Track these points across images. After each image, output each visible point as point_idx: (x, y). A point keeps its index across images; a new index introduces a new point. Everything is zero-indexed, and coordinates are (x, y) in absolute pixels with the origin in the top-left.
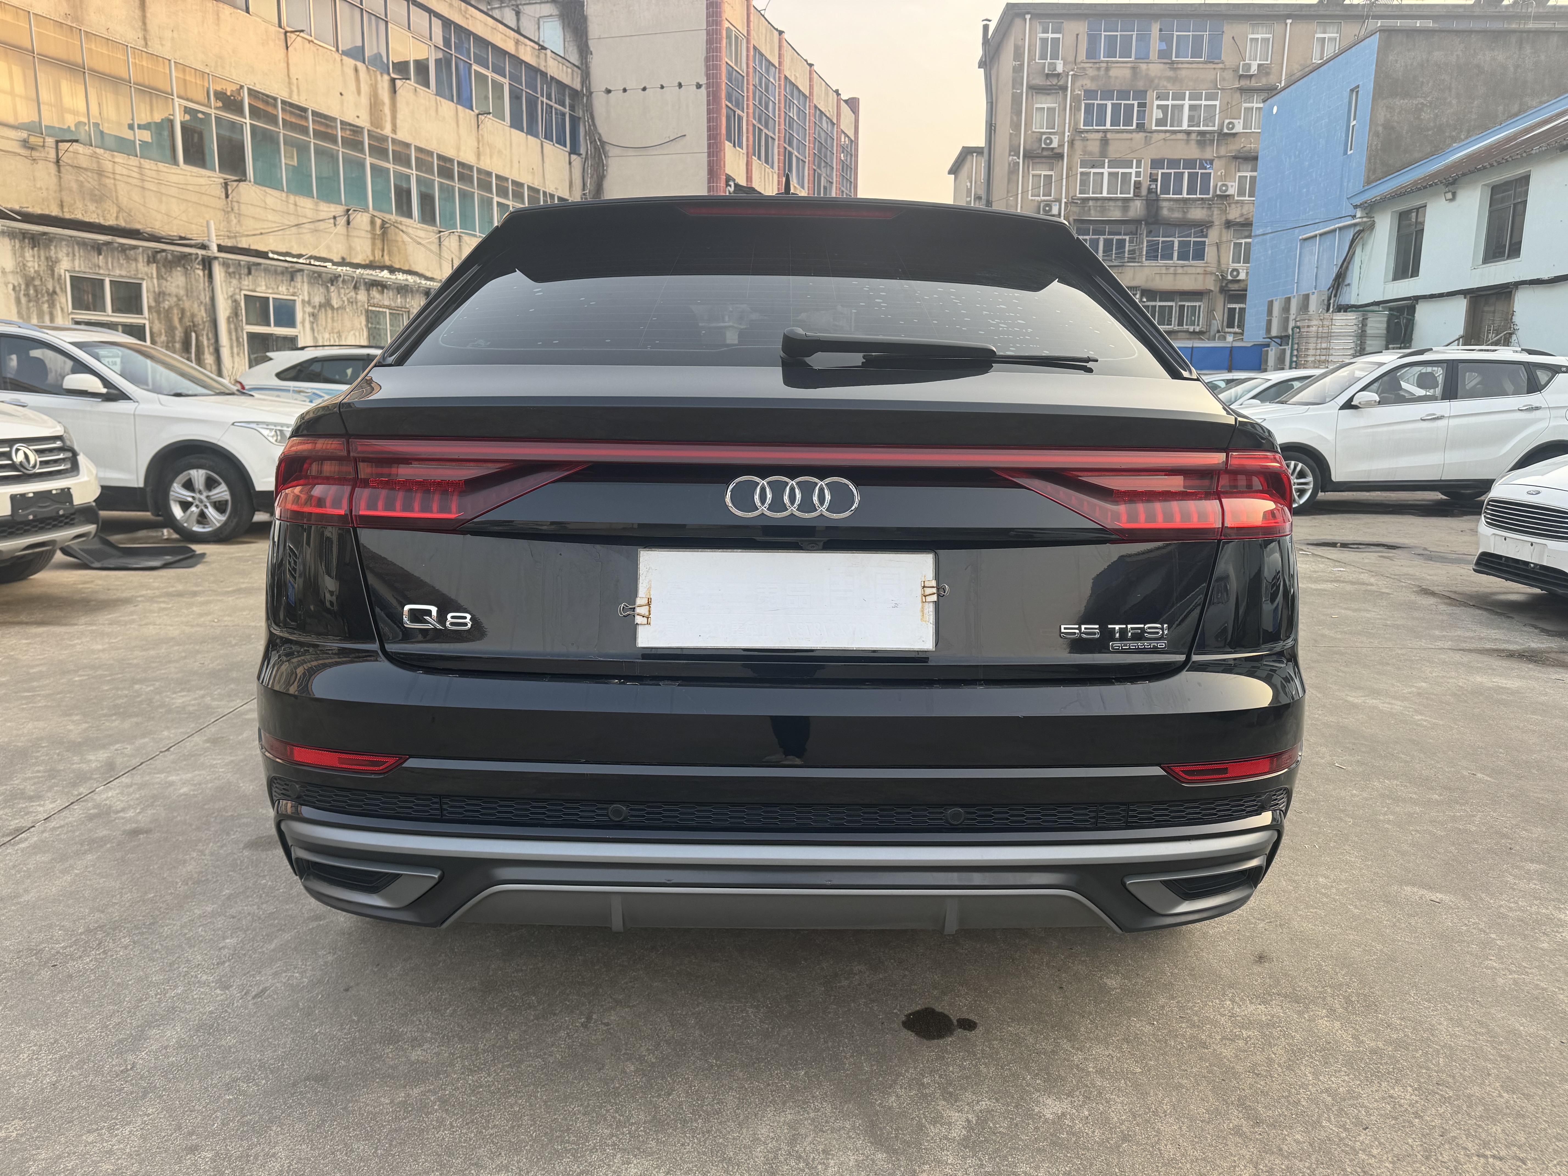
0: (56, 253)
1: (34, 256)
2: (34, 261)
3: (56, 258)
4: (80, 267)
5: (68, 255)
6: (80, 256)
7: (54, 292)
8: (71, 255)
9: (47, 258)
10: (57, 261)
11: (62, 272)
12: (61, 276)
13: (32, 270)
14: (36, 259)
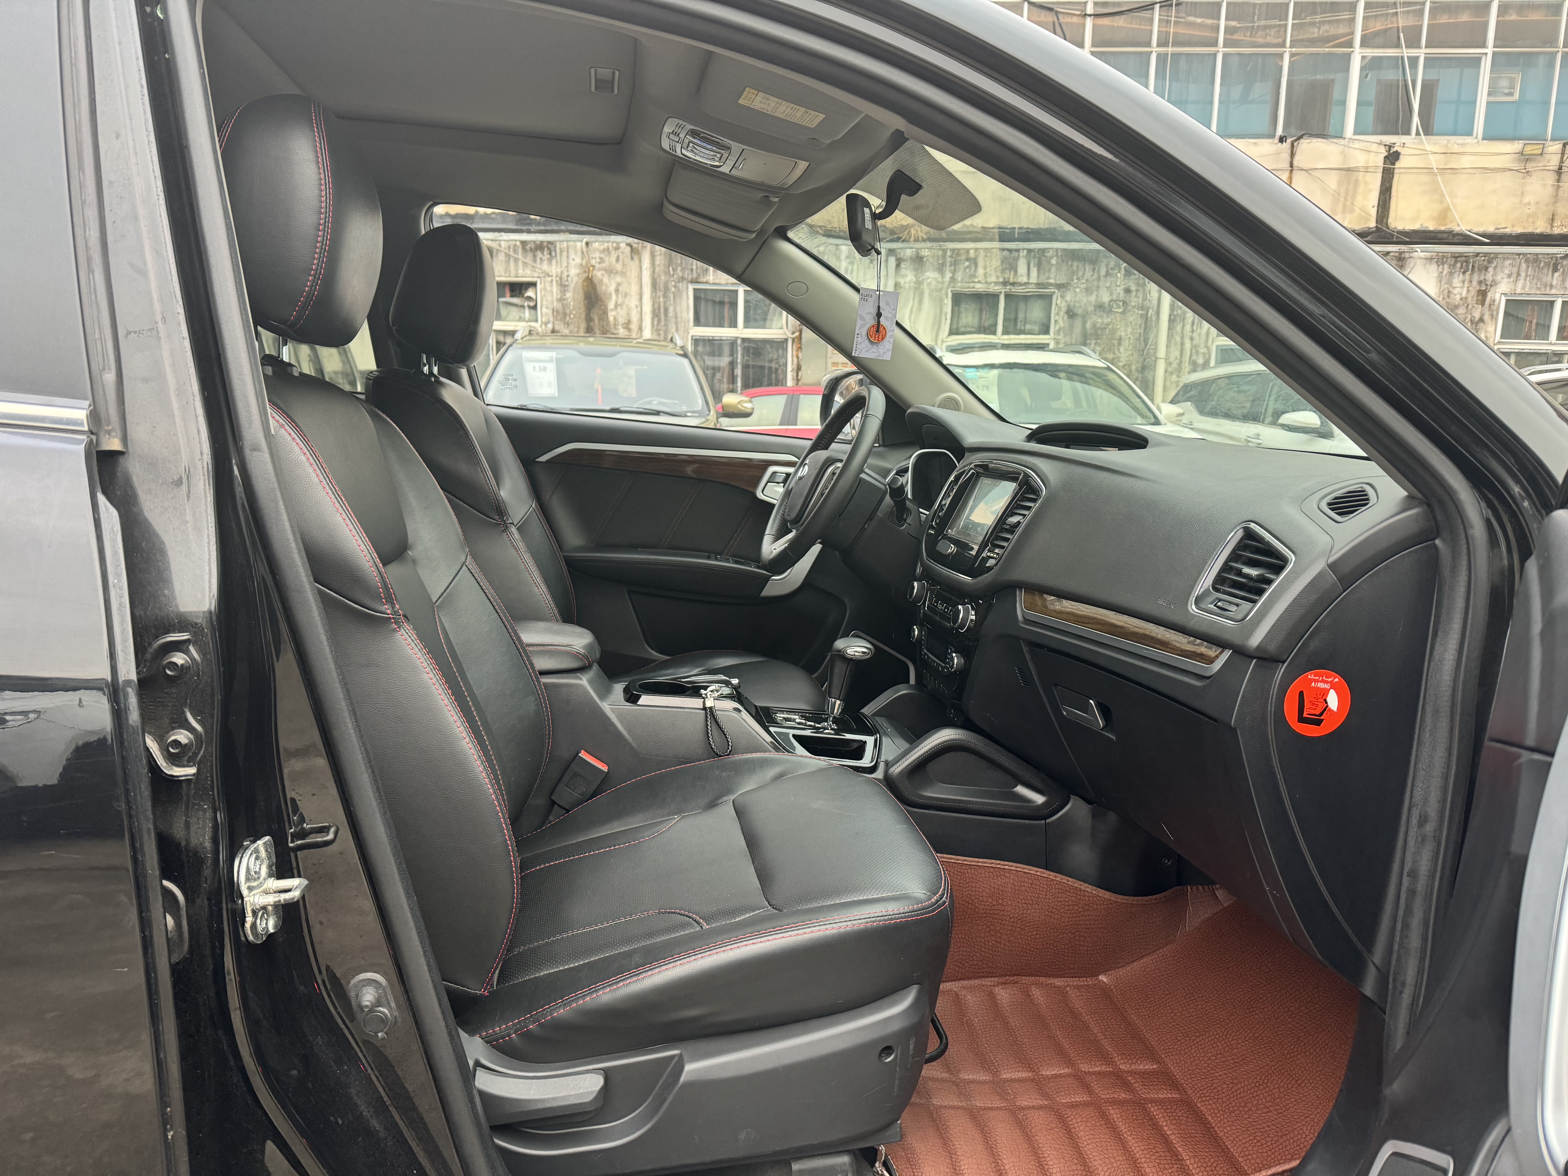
0: (1495, 275)
1: (1463, 282)
2: (1462, 287)
3: (1493, 281)
4: (1523, 288)
5: (1509, 276)
6: (1527, 276)
7: (1481, 320)
8: (1515, 275)
9: (1480, 282)
10: (1494, 283)
11: (1497, 296)
12: (1494, 301)
13: (1458, 297)
14: (1466, 285)
